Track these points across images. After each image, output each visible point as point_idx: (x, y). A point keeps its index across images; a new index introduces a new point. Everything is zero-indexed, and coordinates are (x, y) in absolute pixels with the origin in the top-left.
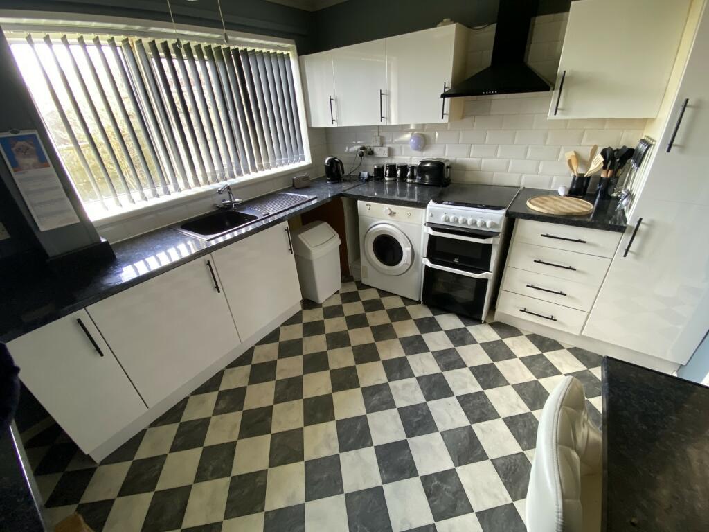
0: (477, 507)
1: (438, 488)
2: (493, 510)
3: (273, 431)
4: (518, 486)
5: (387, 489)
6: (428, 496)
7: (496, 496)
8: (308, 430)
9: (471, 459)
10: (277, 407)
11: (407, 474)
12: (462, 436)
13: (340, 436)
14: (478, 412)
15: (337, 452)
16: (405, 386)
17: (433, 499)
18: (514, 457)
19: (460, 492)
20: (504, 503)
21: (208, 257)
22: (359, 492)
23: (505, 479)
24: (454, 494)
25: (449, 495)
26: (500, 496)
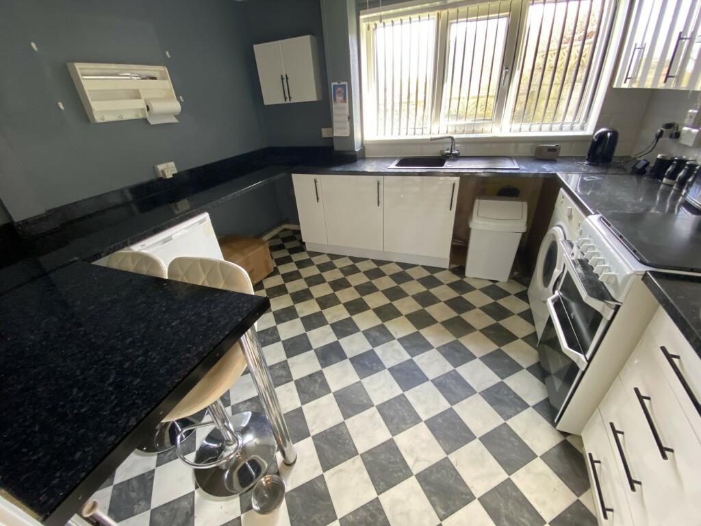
0: (305, 408)
1: (316, 381)
2: (304, 419)
3: (336, 293)
4: (325, 444)
5: (312, 352)
6: (310, 376)
7: (314, 423)
8: (341, 306)
9: (342, 405)
10: (352, 289)
11: (322, 362)
12: (362, 398)
13: (340, 321)
14: (392, 413)
15: (330, 323)
16: (398, 351)
17: (309, 378)
18: (351, 444)
19: (315, 396)
20: (310, 429)
21: (381, 178)
22: (308, 339)
23: (330, 433)
24: (313, 392)
25: (312, 389)
26: (314, 426)
